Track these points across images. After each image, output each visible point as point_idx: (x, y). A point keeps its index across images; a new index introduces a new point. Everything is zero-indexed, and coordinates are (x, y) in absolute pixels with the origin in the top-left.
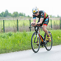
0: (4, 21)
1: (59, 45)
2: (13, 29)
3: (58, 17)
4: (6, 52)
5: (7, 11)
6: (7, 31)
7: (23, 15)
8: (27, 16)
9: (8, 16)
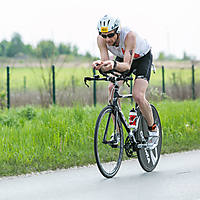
0: (8, 68)
1: (187, 150)
2: (39, 98)
3: (186, 58)
4: (14, 172)
5: (17, 39)
6: (18, 103)
7: (72, 50)
8: (84, 54)
9: (21, 54)
